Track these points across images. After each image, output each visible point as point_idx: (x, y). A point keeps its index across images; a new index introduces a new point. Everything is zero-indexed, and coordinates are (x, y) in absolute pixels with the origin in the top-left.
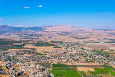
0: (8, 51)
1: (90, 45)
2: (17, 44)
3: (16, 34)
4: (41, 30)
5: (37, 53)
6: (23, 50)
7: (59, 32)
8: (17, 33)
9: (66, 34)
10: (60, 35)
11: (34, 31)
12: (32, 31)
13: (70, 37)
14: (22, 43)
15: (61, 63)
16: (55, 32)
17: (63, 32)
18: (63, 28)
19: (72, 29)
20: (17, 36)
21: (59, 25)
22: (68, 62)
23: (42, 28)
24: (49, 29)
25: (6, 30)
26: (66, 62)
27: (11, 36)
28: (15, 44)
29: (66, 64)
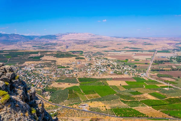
0: (24, 64)
1: (112, 54)
2: (34, 55)
3: (29, 44)
4: (56, 39)
5: (58, 66)
6: (41, 62)
7: (76, 40)
8: (29, 42)
9: (85, 43)
10: (78, 43)
11: (48, 40)
12: (46, 40)
13: (89, 45)
14: (39, 54)
15: (88, 77)
16: (71, 40)
17: (81, 41)
18: (80, 36)
19: (90, 37)
20: (29, 46)
21: (75, 33)
22: (96, 75)
23: (56, 36)
24: (65, 37)
25: (16, 39)
26: (93, 75)
27: (23, 46)
28: (31, 55)
29: (94, 77)
